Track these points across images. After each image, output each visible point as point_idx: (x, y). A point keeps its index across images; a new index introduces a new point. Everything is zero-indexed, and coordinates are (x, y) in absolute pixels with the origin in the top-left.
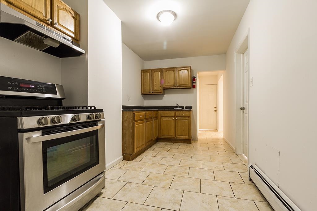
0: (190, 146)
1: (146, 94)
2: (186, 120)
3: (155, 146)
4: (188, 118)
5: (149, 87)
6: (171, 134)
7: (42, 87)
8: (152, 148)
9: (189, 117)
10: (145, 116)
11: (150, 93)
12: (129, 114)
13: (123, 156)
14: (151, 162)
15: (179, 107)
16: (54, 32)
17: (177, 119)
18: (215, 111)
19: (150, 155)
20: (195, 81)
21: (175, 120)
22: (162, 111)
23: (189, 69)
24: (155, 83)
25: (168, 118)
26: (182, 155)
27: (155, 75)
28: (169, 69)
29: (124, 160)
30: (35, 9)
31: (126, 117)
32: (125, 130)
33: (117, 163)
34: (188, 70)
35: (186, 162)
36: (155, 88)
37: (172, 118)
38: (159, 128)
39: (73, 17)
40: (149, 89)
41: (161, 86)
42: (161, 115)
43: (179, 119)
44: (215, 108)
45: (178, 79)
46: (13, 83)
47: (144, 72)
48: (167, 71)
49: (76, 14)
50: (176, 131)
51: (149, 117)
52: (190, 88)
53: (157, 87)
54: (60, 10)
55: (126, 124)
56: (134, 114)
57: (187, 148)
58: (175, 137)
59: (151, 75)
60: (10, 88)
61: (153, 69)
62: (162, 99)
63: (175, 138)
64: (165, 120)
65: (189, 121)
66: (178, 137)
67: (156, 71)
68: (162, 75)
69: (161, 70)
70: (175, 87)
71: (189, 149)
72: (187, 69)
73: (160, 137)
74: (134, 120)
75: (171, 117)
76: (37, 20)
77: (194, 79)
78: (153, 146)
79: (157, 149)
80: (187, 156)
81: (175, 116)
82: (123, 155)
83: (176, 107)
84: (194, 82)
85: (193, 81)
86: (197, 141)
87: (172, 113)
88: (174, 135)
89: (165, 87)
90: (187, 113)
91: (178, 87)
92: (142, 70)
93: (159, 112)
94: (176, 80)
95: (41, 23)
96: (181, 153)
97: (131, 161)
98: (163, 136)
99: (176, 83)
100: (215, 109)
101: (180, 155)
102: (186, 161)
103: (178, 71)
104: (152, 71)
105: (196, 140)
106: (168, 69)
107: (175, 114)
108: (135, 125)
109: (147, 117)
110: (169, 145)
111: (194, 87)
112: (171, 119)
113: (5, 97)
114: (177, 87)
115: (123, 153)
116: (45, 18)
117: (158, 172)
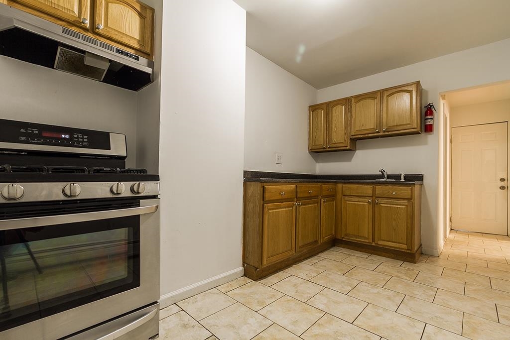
0: (409, 270)
1: (318, 152)
2: (402, 206)
3: (323, 255)
4: (406, 202)
5: (322, 137)
6: (365, 234)
7: (83, 138)
8: (314, 260)
9: (410, 199)
10: (296, 192)
11: (324, 148)
12: (255, 188)
13: (243, 268)
14: (293, 294)
15: (388, 176)
16: (99, 43)
17: (377, 203)
18: (502, 188)
19: (301, 275)
20: (431, 113)
21: (374, 204)
22: (345, 183)
23: (413, 89)
24: (333, 127)
25: (357, 199)
26: (375, 291)
27: (334, 112)
28: (364, 97)
29: (245, 275)
30: (58, 5)
31: (250, 192)
32: (248, 219)
33: (229, 280)
34: (410, 92)
35: (379, 315)
36: (335, 139)
37: (367, 200)
38: (337, 218)
39: (140, 14)
40: (322, 140)
41: (345, 134)
42: (342, 192)
43: (384, 203)
44: (502, 180)
45: (385, 115)
46: (29, 130)
47: (313, 109)
48: (359, 101)
49: (144, 7)
50: (376, 229)
51: (306, 195)
52: (417, 133)
53: (339, 137)
54: (110, 4)
55: (250, 206)
56: (263, 187)
57: (400, 275)
58: (373, 240)
59: (327, 114)
60: (23, 138)
61: (330, 102)
62: (350, 160)
63: (373, 244)
64: (352, 202)
65: (410, 209)
66: (380, 242)
67: (337, 105)
68: (349, 111)
69: (347, 102)
70: (378, 132)
71: (405, 277)
72: (409, 88)
73: (339, 237)
74: (263, 200)
75: (365, 197)
76: (64, 23)
77: (428, 111)
78: (320, 255)
79: (324, 263)
80: (389, 298)
81: (374, 196)
82: (243, 266)
83: (382, 176)
84: (430, 117)
85: (426, 114)
86: (433, 259)
87: (368, 189)
88: (371, 237)
89: (355, 134)
90: (404, 191)
91: (384, 132)
92: (310, 107)
93: (339, 186)
94: (380, 117)
95: (74, 29)
96: (375, 285)
97: (256, 280)
98: (346, 235)
99: (380, 124)
100: (503, 184)
101: (372, 291)
102: (380, 311)
103: (385, 97)
104: (329, 106)
105: (432, 256)
106: (360, 98)
107: (374, 190)
108: (266, 210)
109: (300, 195)
110: (356, 259)
111: (429, 129)
112: (365, 203)
113: (26, 154)
114: (382, 133)
115: (244, 263)
116: (78, 19)
117: (290, 328)
